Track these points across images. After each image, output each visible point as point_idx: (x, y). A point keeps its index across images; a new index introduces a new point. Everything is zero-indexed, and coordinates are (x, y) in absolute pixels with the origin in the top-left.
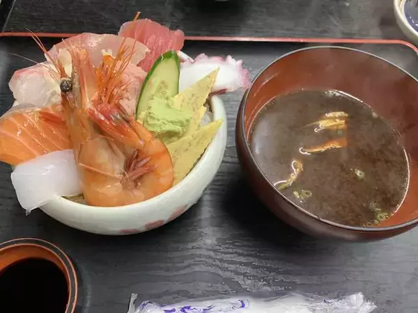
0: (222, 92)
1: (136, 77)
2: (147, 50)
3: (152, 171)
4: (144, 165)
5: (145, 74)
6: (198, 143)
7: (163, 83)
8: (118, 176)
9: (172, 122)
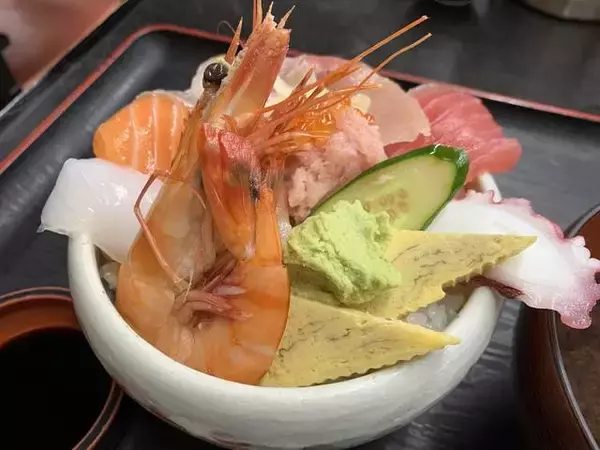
0: (505, 292)
1: (359, 152)
2: (426, 131)
3: (232, 320)
4: (228, 298)
5: (382, 157)
6: (364, 345)
7: (403, 194)
8: (177, 280)
9: (344, 263)
